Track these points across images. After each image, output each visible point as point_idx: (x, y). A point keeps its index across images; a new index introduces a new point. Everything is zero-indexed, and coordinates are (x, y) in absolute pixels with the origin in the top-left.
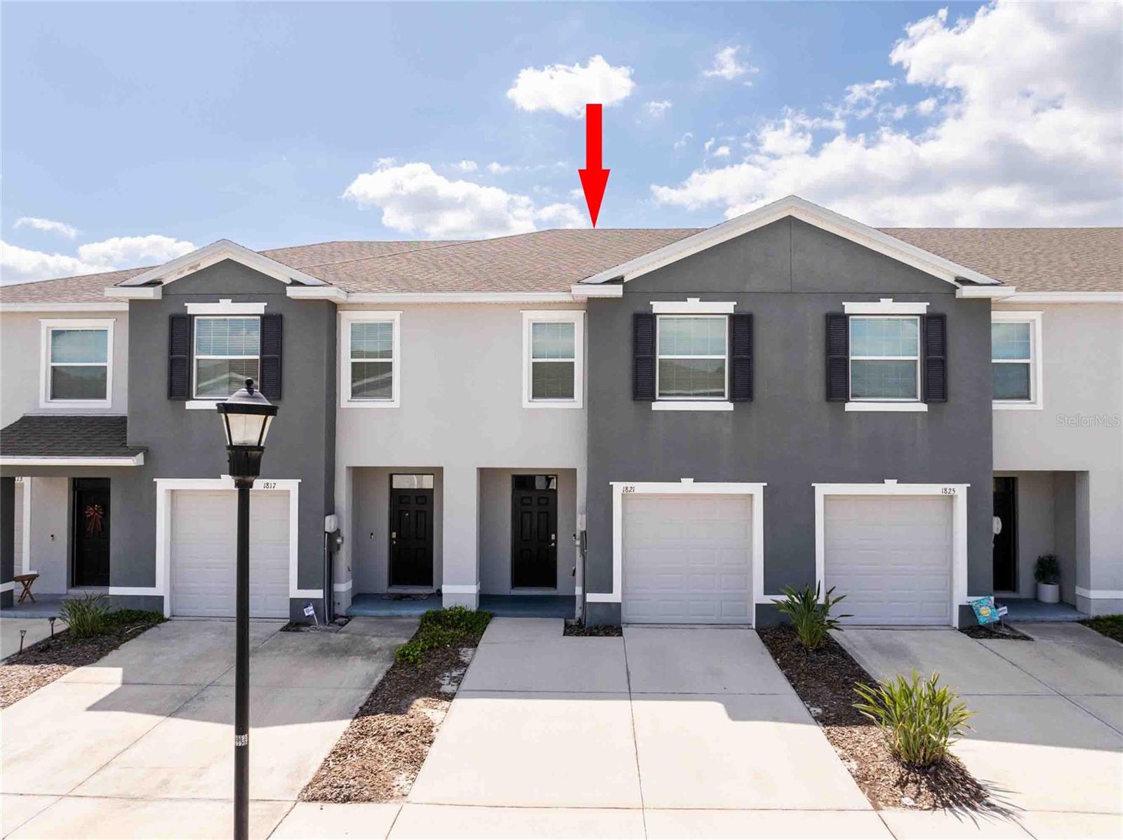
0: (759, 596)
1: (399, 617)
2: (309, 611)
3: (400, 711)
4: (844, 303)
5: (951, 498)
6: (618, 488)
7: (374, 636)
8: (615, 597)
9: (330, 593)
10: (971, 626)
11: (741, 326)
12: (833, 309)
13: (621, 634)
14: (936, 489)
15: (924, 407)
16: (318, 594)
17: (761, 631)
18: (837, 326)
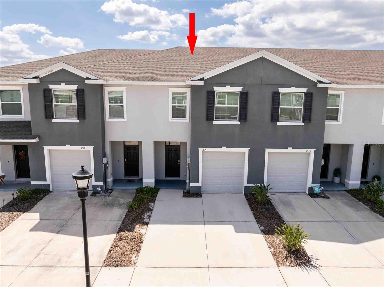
0: (246, 184)
1: (129, 189)
2: (99, 189)
3: (131, 230)
4: (279, 88)
5: (309, 154)
6: (201, 150)
7: (121, 198)
8: (200, 184)
9: (106, 182)
10: (312, 194)
11: (244, 96)
12: (275, 90)
13: (201, 197)
14: (304, 151)
15: (303, 124)
16: (102, 183)
17: (246, 195)
18: (276, 95)
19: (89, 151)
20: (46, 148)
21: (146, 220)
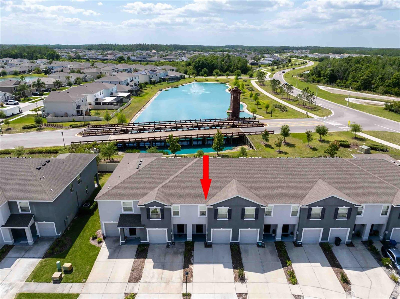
0: (231, 241)
1: (181, 242)
2: (170, 244)
3: (188, 267)
5: (258, 230)
6: (212, 229)
7: (180, 249)
8: (212, 241)
9: (172, 241)
10: (258, 246)
11: (230, 211)
12: (243, 208)
13: (212, 247)
14: (256, 229)
15: (255, 220)
17: (231, 246)
18: (243, 210)
19: (166, 230)
20: (147, 229)
21: (192, 262)
